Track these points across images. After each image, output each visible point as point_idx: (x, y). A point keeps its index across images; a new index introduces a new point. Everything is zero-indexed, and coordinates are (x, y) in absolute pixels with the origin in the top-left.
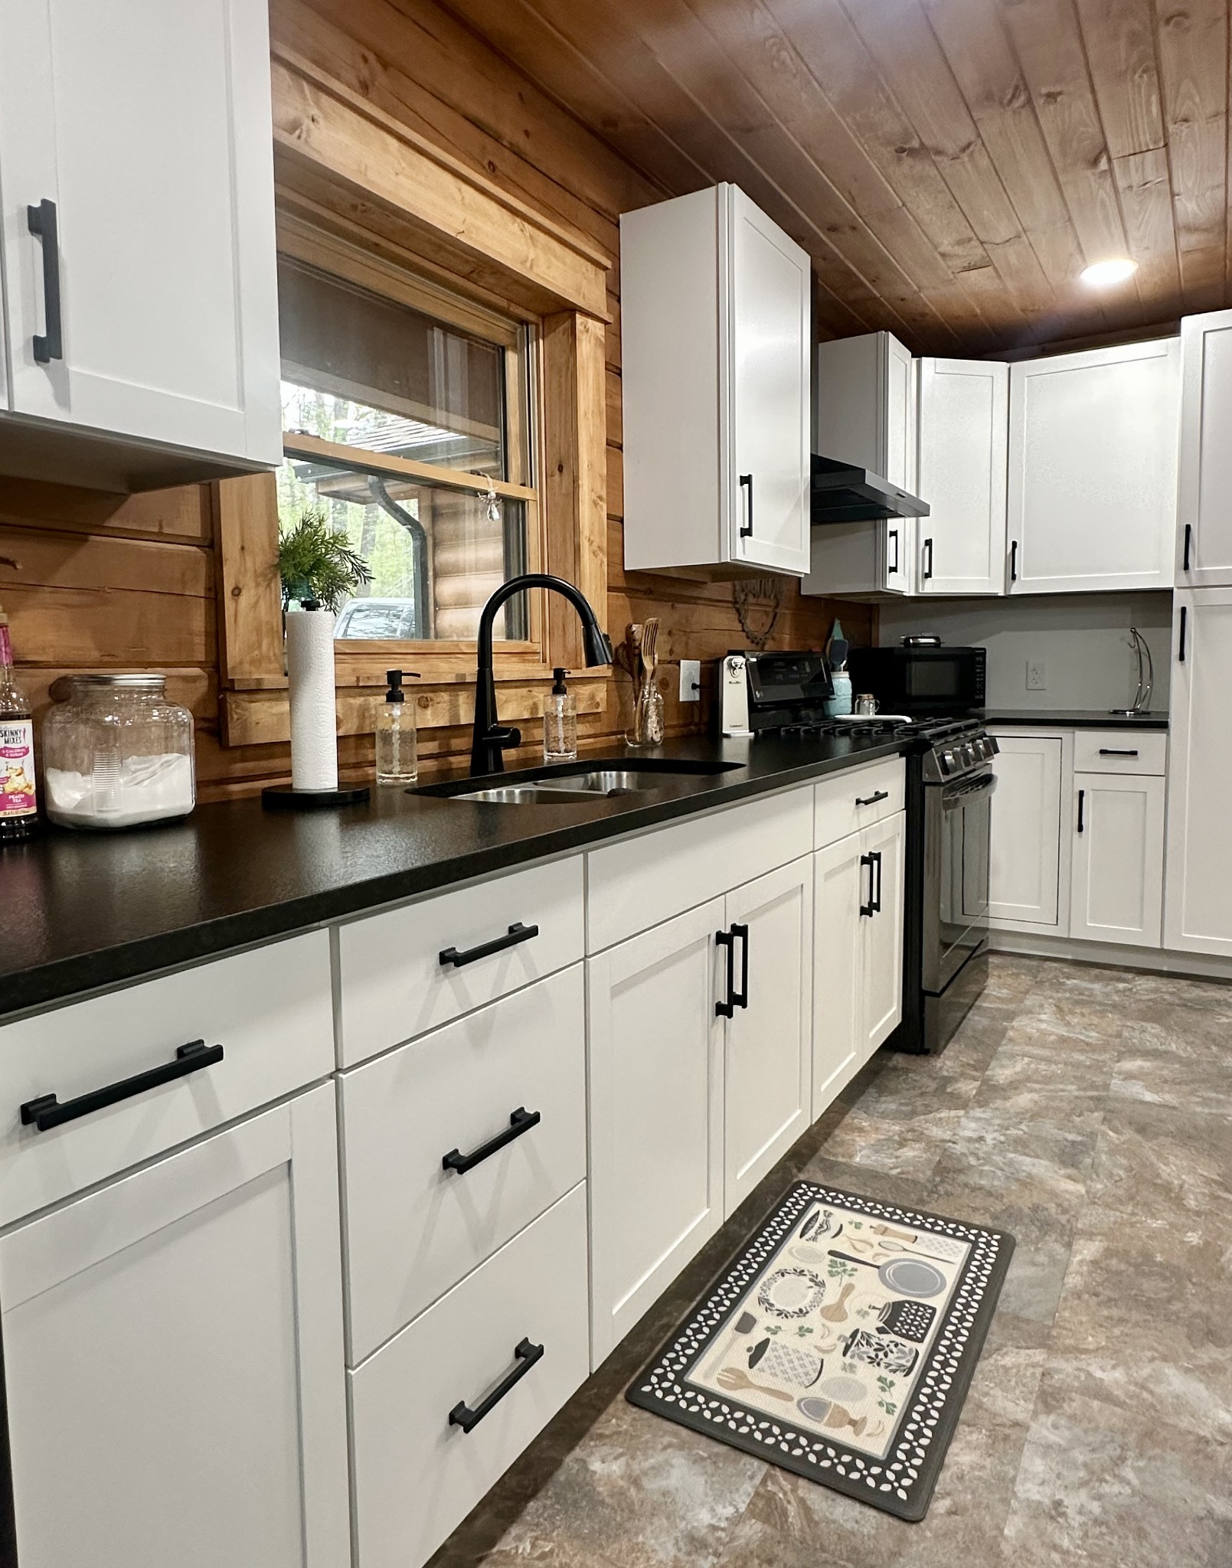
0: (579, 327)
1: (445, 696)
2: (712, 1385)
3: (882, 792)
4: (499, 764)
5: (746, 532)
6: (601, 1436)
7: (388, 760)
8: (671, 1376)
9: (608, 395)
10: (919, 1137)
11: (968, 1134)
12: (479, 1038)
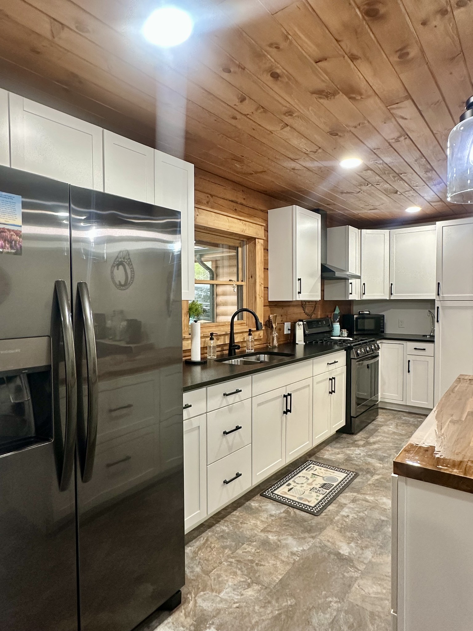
0: (257, 242)
1: (223, 337)
2: (279, 494)
3: (336, 361)
4: (235, 354)
5: (300, 293)
6: (254, 500)
7: (210, 352)
8: (270, 492)
9: (264, 256)
10: (343, 452)
11: (357, 453)
12: (230, 410)
